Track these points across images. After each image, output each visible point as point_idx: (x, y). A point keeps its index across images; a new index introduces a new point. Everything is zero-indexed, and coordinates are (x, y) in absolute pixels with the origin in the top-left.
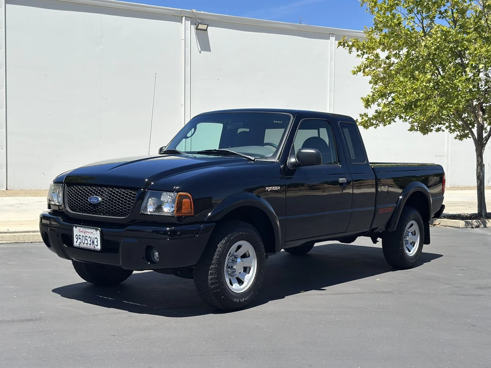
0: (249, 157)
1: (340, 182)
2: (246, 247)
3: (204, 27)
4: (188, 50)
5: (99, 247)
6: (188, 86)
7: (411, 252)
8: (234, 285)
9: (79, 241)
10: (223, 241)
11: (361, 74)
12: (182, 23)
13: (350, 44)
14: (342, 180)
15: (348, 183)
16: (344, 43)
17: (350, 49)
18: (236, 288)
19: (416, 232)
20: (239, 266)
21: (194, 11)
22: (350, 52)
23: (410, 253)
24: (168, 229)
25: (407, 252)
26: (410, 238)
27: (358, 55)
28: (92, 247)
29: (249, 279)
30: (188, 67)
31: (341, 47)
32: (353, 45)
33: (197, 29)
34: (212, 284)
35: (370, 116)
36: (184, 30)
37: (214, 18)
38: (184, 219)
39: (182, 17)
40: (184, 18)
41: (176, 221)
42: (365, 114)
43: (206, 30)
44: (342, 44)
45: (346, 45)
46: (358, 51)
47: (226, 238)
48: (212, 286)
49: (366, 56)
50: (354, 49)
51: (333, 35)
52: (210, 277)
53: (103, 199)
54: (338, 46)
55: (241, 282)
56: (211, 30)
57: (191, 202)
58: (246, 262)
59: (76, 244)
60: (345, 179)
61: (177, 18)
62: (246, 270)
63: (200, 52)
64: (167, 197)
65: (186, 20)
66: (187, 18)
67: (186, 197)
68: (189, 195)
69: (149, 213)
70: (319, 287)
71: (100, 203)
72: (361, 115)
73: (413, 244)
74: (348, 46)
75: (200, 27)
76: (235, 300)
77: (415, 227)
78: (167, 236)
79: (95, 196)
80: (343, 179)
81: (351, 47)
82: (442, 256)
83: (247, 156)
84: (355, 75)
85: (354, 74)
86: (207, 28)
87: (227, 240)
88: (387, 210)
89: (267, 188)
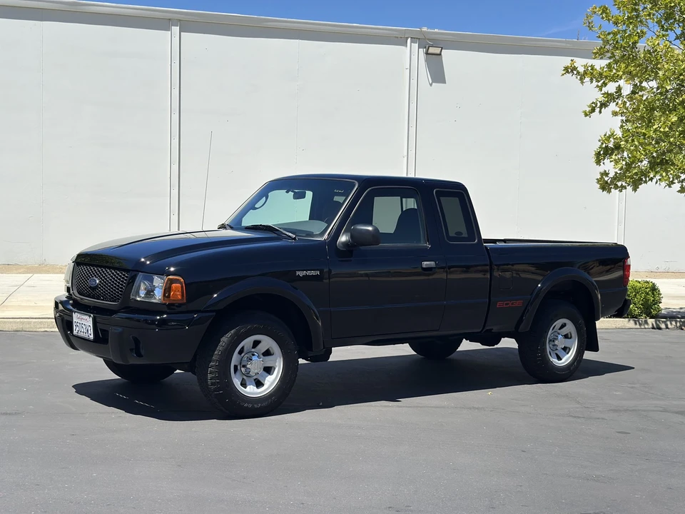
0: (290, 234)
1: (424, 266)
2: (267, 342)
3: (437, 51)
4: (414, 82)
5: (92, 337)
6: (413, 130)
7: (563, 360)
8: (248, 387)
9: (77, 329)
10: (229, 335)
11: (596, 115)
12: (407, 46)
13: (581, 70)
14: (425, 264)
15: (438, 267)
16: (572, 70)
17: (581, 79)
18: (251, 391)
19: (573, 335)
20: (256, 365)
21: (425, 29)
22: (582, 83)
23: (560, 362)
24: (158, 318)
25: (555, 361)
26: (561, 342)
28: (86, 336)
29: (271, 382)
30: (413, 106)
32: (585, 73)
33: (427, 53)
34: (212, 384)
36: (410, 55)
37: (451, 37)
38: (177, 306)
39: (407, 38)
40: (409, 40)
41: (165, 309)
42: (605, 171)
43: (440, 54)
44: (569, 70)
45: (575, 72)
47: (232, 332)
48: (213, 387)
50: (587, 79)
52: (209, 376)
53: (100, 282)
54: (565, 73)
55: (259, 384)
56: (446, 54)
57: (182, 287)
58: (268, 361)
59: (75, 332)
60: (433, 263)
61: (400, 40)
62: (268, 370)
63: (431, 85)
64: (158, 282)
65: (411, 42)
66: (414, 40)
67: (177, 281)
68: (182, 280)
69: (139, 299)
70: (393, 398)
71: (97, 286)
73: (566, 349)
74: (578, 74)
75: (432, 50)
76: (246, 405)
77: (570, 328)
78: (154, 326)
79: (94, 278)
80: (428, 263)
81: (581, 76)
82: (634, 368)
83: (288, 233)
84: (588, 117)
85: (586, 115)
86: (441, 51)
87: (234, 333)
88: (512, 304)
89: (298, 273)
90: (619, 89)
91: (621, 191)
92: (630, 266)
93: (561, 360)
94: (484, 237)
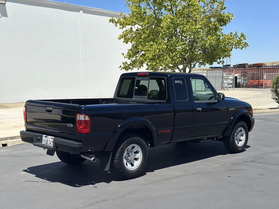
11: (123, 39)
13: (116, 20)
16: (113, 20)
17: (116, 24)
22: (116, 26)
27: (120, 28)
31: (111, 23)
32: (118, 22)
35: (129, 63)
42: (126, 62)
43: (5, 4)
44: (112, 21)
45: (114, 22)
46: (120, 26)
49: (125, 29)
50: (118, 24)
51: (81, 10)
54: (110, 22)
72: (123, 63)
74: (115, 22)
81: (116, 23)
84: (120, 40)
86: (5, 3)
90: (131, 28)
91: (132, 70)
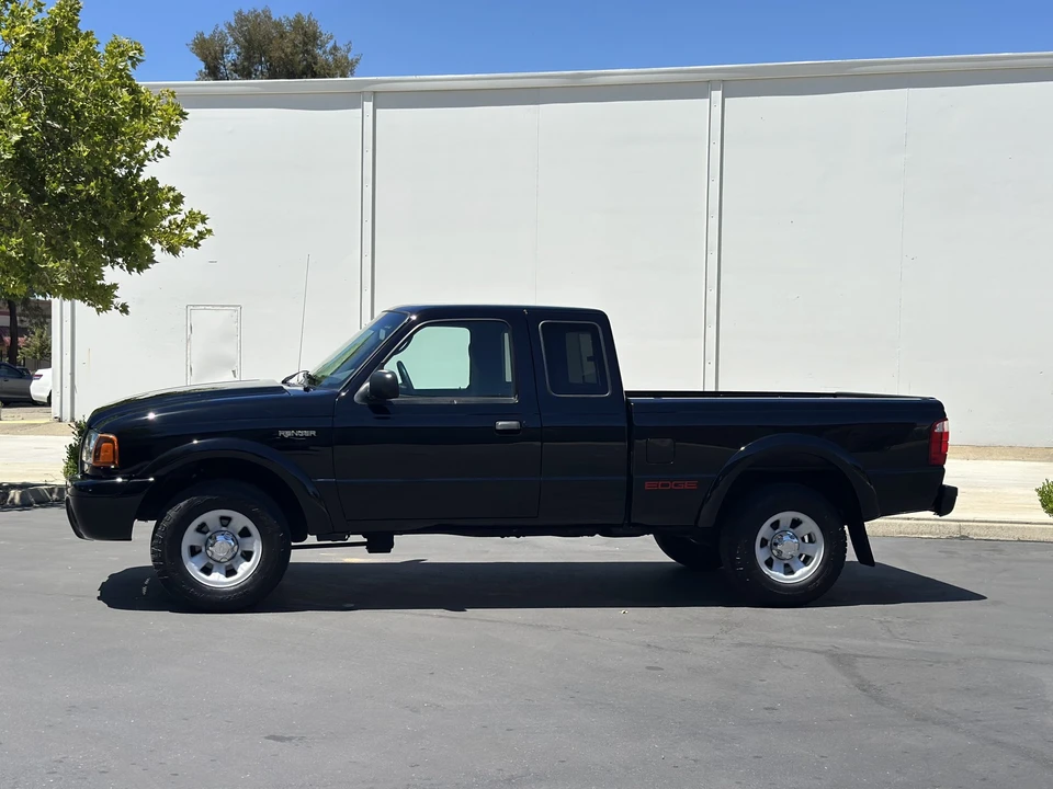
1: (498, 428)
2: (242, 521)
7: (796, 575)
8: (213, 574)
14: (501, 425)
15: (526, 430)
18: (217, 580)
19: (814, 536)
20: (221, 548)
23: (788, 577)
25: (777, 575)
26: (788, 546)
47: (182, 504)
55: (230, 572)
57: (115, 448)
58: (246, 544)
60: (515, 423)
67: (108, 440)
68: (114, 439)
73: (804, 558)
77: (811, 528)
80: (507, 423)
87: (185, 506)
88: (676, 485)
89: (281, 433)
92: (948, 433)
93: (792, 572)
94: (627, 387)
